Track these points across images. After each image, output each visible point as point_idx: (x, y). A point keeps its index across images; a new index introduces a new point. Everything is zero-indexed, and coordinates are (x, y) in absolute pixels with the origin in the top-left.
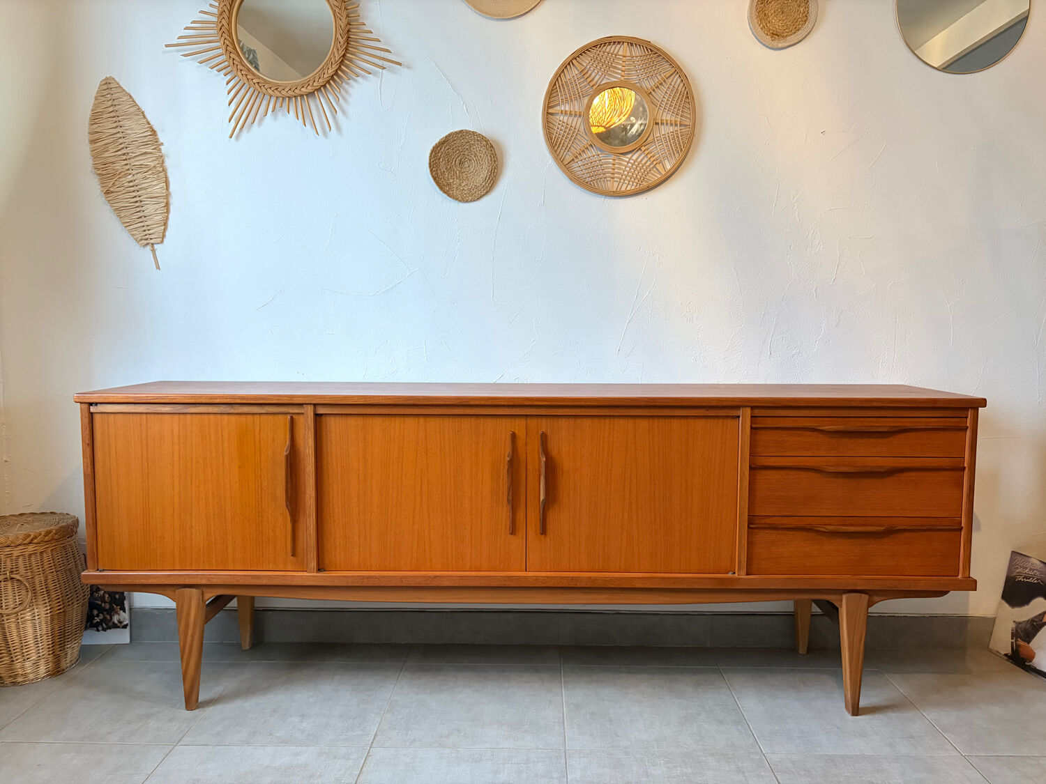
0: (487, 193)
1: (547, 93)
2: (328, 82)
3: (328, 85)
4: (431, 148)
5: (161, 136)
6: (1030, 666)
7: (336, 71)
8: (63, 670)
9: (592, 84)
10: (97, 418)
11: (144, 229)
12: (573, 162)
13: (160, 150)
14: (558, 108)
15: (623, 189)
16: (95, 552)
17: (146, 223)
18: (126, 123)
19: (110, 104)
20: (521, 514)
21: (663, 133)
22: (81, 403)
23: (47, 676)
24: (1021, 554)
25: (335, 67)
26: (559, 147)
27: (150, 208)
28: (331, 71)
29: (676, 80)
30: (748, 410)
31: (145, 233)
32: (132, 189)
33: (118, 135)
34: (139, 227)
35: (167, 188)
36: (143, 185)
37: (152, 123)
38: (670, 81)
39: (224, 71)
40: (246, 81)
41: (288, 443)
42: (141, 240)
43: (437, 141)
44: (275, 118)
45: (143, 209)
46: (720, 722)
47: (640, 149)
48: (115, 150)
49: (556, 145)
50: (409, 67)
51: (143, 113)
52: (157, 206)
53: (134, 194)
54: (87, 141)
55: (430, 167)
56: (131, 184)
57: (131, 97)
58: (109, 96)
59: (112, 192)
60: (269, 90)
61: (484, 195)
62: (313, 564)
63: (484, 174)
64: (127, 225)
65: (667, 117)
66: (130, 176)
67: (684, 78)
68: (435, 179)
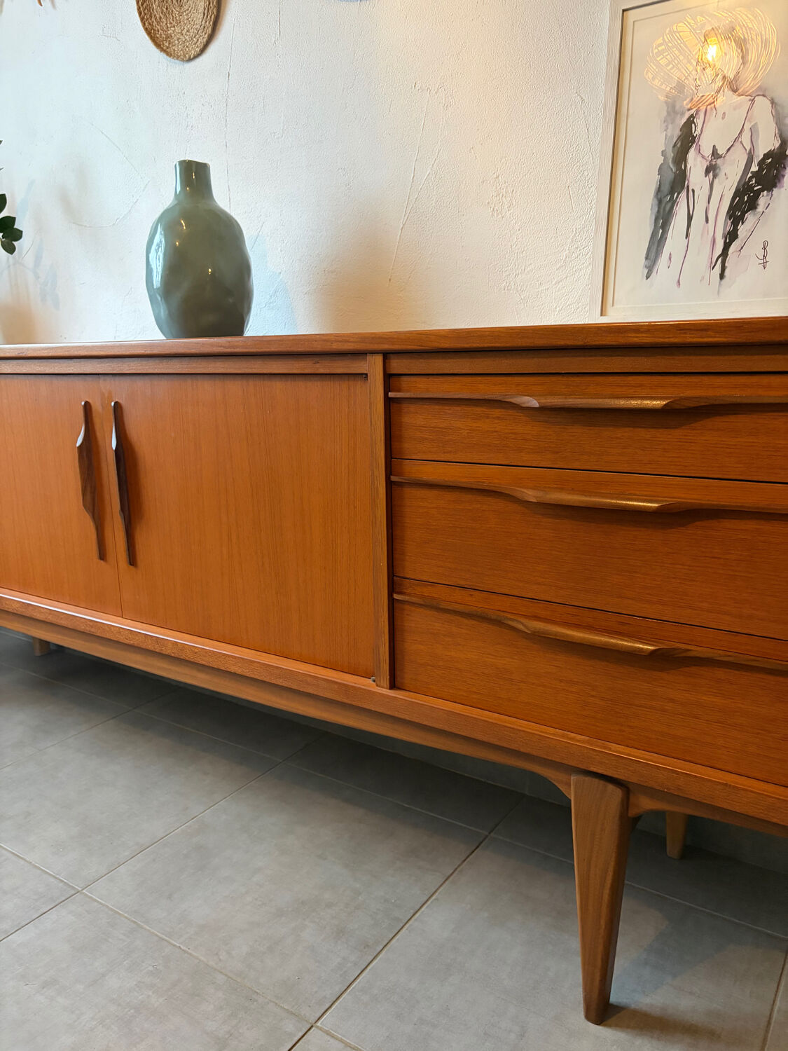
20: (109, 531)
30: (379, 360)
46: (340, 934)
63: (202, 6)
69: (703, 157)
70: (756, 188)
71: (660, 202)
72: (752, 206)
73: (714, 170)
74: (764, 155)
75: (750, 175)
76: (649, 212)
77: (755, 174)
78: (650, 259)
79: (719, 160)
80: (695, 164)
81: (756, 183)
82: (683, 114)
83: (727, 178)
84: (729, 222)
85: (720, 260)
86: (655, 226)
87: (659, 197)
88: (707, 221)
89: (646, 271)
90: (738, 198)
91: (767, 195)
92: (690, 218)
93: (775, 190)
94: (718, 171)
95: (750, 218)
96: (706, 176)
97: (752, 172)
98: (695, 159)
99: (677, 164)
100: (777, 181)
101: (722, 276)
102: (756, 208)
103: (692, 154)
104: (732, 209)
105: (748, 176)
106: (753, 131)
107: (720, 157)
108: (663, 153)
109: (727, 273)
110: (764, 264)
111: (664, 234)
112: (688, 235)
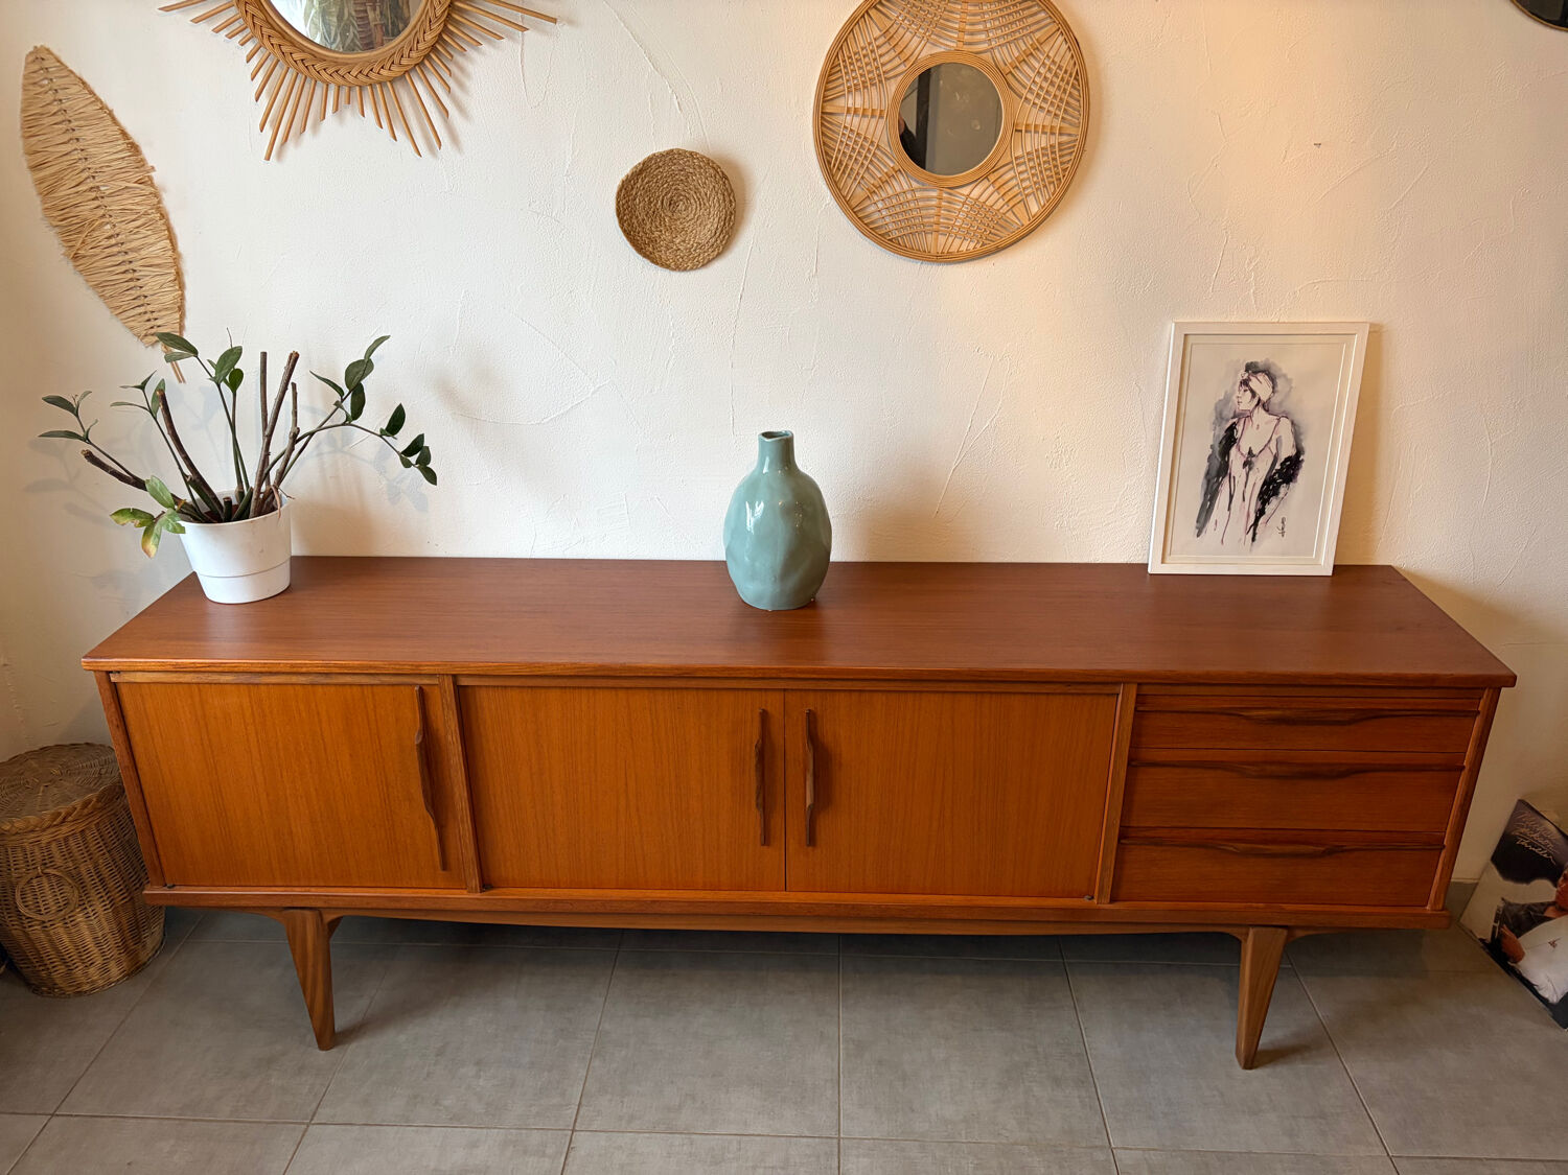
0: (719, 254)
1: (822, 76)
2: (427, 57)
3: (426, 62)
4: (618, 183)
5: (147, 153)
6: (1513, 967)
7: (440, 34)
8: (145, 963)
9: (903, 57)
10: (124, 691)
11: (147, 317)
12: (868, 202)
13: (150, 178)
14: (841, 102)
15: (954, 249)
16: (157, 863)
17: (149, 308)
18: (87, 134)
19: (52, 98)
20: (777, 821)
21: (1029, 150)
22: (95, 671)
23: (124, 977)
24: (1532, 809)
25: (437, 27)
26: (844, 172)
27: (152, 282)
28: (430, 37)
29: (1058, 47)
30: (1134, 686)
31: (149, 324)
32: (116, 249)
33: (77, 155)
34: (140, 314)
35: (174, 248)
36: (133, 245)
37: (130, 130)
38: (1046, 50)
39: (239, 38)
40: (279, 55)
41: (418, 725)
42: (146, 335)
43: (626, 170)
44: (341, 120)
45: (139, 283)
46: (1057, 1082)
47: (986, 177)
48: (74, 184)
49: (838, 169)
50: (571, 22)
51: (110, 114)
52: (162, 280)
53: (120, 258)
54: (25, 165)
55: (618, 215)
56: (113, 241)
57: (84, 83)
58: (46, 82)
59: (85, 257)
60: (325, 76)
61: (713, 259)
62: (475, 882)
63: (712, 223)
64: (118, 311)
65: (1040, 118)
66: (108, 227)
67: (1074, 43)
68: (627, 233)
69: (1242, 454)
70: (1278, 481)
71: (1209, 482)
72: (1276, 493)
73: (1250, 465)
74: (1285, 459)
75: (1275, 471)
77: (1278, 471)
78: (1200, 523)
79: (1253, 458)
80: (1236, 459)
81: (1278, 477)
82: (1228, 420)
83: (1259, 472)
84: (1260, 502)
85: (1252, 528)
86: (1205, 499)
87: (1208, 478)
88: (1244, 500)
89: (1197, 531)
90: (1266, 486)
91: (1286, 487)
92: (1231, 497)
93: (1291, 484)
94: (1252, 465)
95: (1274, 501)
96: (1243, 469)
98: (1236, 455)
99: (1222, 457)
100: (1293, 477)
101: (1253, 539)
102: (1278, 495)
103: (1233, 451)
104: (1261, 493)
105: (1273, 472)
106: (1278, 441)
107: (1254, 456)
108: (1212, 447)
109: (1257, 537)
110: (1283, 534)
111: (1212, 505)
112: (1229, 509)
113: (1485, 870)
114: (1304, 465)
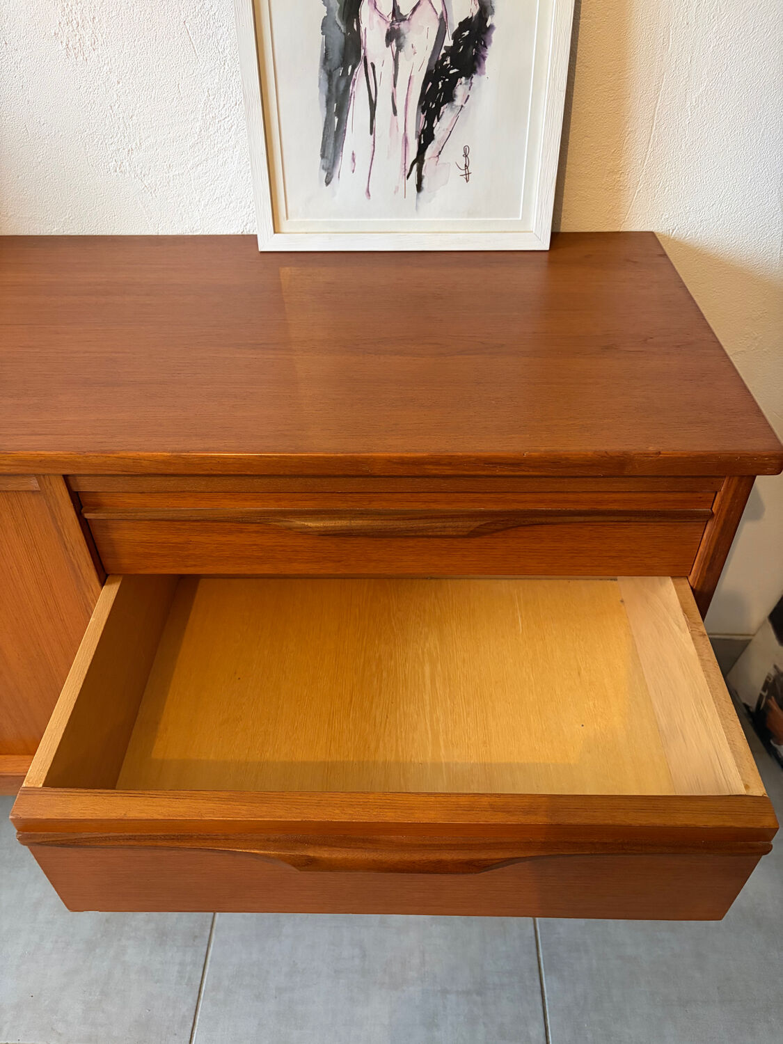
30: (57, 481)
69: (381, 16)
70: (451, 72)
71: (330, 75)
73: (398, 39)
74: (460, 24)
75: (443, 51)
76: (318, 90)
77: (449, 52)
78: (327, 158)
79: (402, 23)
80: (372, 27)
81: (451, 63)
83: (415, 53)
84: (423, 116)
85: (415, 167)
86: (328, 111)
87: (328, 69)
88: (395, 112)
89: (324, 174)
90: (430, 84)
91: (466, 84)
92: (373, 106)
93: (475, 77)
94: (402, 38)
95: (445, 109)
96: (387, 46)
97: (445, 47)
98: (371, 18)
99: (347, 21)
100: (476, 64)
101: (419, 188)
102: (453, 100)
103: (366, 10)
104: (424, 98)
105: (441, 54)
107: (403, 19)
109: (425, 183)
110: (467, 176)
111: (342, 123)
112: (372, 131)
113: (764, 623)
114: (495, 36)
